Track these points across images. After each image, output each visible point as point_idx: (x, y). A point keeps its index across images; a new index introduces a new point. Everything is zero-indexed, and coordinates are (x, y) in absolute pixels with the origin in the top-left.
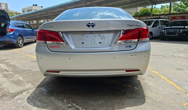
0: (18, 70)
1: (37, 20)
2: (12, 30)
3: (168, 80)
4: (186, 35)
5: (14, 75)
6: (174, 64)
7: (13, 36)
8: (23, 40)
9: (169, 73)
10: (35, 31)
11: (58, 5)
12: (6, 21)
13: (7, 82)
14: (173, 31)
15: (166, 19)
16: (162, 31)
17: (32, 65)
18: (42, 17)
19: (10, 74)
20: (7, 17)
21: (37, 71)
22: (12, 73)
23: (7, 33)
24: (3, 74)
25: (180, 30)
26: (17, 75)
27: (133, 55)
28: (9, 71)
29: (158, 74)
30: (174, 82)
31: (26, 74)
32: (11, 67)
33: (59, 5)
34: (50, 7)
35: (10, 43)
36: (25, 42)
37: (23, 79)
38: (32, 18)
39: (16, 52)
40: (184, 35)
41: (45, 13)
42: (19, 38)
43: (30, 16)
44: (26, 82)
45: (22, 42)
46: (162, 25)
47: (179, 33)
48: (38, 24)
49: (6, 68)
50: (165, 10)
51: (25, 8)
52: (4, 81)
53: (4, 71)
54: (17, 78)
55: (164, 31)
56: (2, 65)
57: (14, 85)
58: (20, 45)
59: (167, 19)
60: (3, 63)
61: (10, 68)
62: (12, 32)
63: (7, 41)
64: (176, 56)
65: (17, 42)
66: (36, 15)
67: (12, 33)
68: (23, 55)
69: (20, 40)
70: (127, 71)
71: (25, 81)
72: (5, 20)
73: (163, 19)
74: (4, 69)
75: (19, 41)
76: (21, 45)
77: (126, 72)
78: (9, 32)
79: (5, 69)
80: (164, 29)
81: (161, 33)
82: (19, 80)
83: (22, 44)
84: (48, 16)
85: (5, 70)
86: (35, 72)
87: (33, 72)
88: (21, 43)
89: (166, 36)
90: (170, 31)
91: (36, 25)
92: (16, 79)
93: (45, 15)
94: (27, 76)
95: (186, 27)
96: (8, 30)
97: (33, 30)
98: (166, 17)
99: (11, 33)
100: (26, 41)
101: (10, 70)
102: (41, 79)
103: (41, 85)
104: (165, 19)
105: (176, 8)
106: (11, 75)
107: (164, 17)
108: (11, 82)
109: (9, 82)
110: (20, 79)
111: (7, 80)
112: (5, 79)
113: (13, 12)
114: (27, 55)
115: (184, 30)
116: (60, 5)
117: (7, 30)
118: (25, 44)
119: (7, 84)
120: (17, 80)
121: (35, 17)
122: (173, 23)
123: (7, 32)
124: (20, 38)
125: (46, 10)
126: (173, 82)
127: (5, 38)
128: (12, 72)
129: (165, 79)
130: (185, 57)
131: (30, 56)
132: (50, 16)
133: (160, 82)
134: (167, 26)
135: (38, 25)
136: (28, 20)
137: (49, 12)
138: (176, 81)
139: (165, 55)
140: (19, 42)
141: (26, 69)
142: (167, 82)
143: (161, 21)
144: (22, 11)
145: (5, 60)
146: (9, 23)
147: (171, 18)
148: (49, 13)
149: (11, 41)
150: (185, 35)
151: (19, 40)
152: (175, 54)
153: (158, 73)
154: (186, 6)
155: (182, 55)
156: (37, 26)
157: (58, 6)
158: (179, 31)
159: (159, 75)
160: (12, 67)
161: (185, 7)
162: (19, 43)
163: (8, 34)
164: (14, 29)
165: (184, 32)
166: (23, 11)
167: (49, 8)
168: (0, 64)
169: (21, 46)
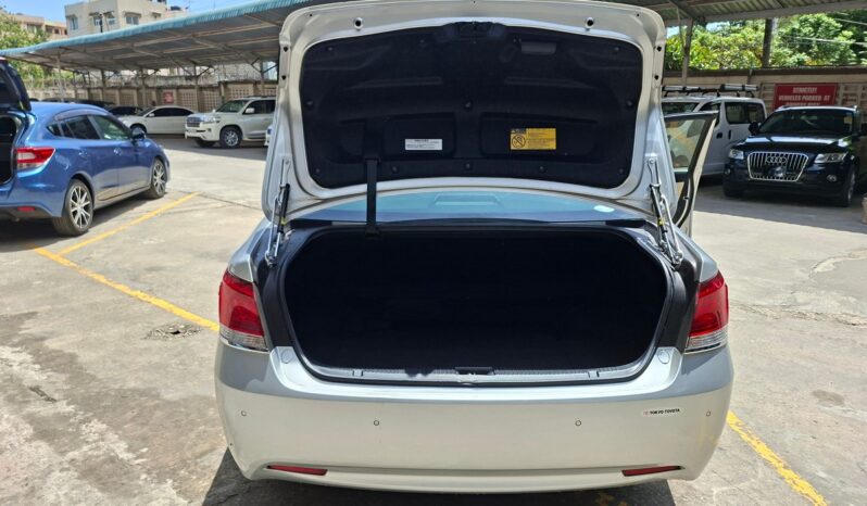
0: (94, 389)
1: (141, 68)
2: (41, 155)
3: (785, 467)
4: (838, 180)
5: (83, 427)
6: (803, 363)
7: (43, 181)
8: (89, 197)
9: (787, 424)
10: (143, 148)
11: (246, 8)
12: (9, 109)
13: (61, 471)
14: (784, 160)
15: (749, 93)
16: (731, 154)
17: (156, 359)
18: (163, 57)
19: (64, 418)
20: (18, 93)
21: (185, 400)
22: (71, 408)
23: (15, 168)
24: (31, 419)
25: (812, 156)
26: (97, 425)
27: (661, 412)
28: (56, 396)
29: (736, 429)
30: (814, 481)
31: (139, 415)
32: (59, 369)
33: (251, 7)
34: (210, 16)
35: (33, 214)
36: (98, 204)
37: (131, 455)
38: (119, 57)
39: (65, 262)
40: (832, 178)
41: (180, 37)
42: (73, 189)
43: (108, 49)
44: (149, 472)
45: (86, 208)
46: (730, 123)
47: (809, 169)
48: (147, 87)
49: (34, 375)
50: (744, 38)
51: (82, 3)
52: (43, 467)
53: (29, 395)
54: (101, 443)
55: (741, 156)
56: (12, 357)
57: (99, 494)
58: (78, 223)
59: (753, 97)
60: (16, 340)
61: (55, 376)
62: (38, 164)
63: (17, 209)
64: (802, 309)
65: (65, 210)
66: (137, 48)
67: (40, 168)
68: (98, 283)
69: (76, 201)
70: (627, 473)
71: (143, 465)
72: (7, 105)
73: (738, 96)
74: (27, 383)
75: (73, 206)
76: (84, 222)
77: (625, 475)
78: (24, 165)
79: (34, 385)
80: (740, 148)
81: (727, 166)
82: (113, 460)
83: (87, 217)
84: (196, 54)
85: (32, 389)
86: (176, 404)
87: (169, 403)
88: (81, 212)
89: (752, 181)
90: (769, 159)
91: (138, 89)
92: (96, 453)
93: (179, 46)
94: (146, 429)
95: (843, 143)
96: (20, 157)
97: (134, 143)
98: (752, 87)
99: (34, 168)
100: (103, 197)
101: (57, 391)
102: (212, 450)
103: (223, 498)
104: (747, 96)
105: (793, 30)
106: (70, 425)
107: (743, 86)
108: (76, 474)
109: (68, 469)
110: (118, 451)
111: (57, 459)
112: (44, 448)
113: (18, 18)
114: (121, 287)
115: (830, 159)
116: (257, 6)
117: (15, 155)
118: (101, 214)
119: (59, 487)
120: (104, 462)
121: (130, 55)
122: (781, 116)
123: (16, 162)
124: (77, 190)
125: (186, 26)
126: (811, 483)
127: (10, 192)
128: (68, 404)
129: (774, 462)
130: (844, 317)
131: (134, 293)
132: (202, 53)
133: (753, 480)
134: (755, 131)
135: (143, 91)
136: (95, 66)
137: (200, 34)
138: (822, 475)
139: (758, 302)
140: (72, 211)
141: (132, 384)
142: (782, 482)
143: (728, 104)
144: (67, 17)
145: (22, 318)
146: (27, 119)
147: (771, 91)
148: (202, 38)
149: (35, 208)
150: (835, 179)
151: (75, 199)
152: (801, 297)
153: (737, 424)
154: (840, 25)
155: (830, 303)
156: (139, 95)
157: (249, 11)
158: (811, 162)
159: (744, 436)
160: (64, 371)
161: (836, 28)
162: (75, 213)
163: (21, 175)
164: (52, 150)
165: (829, 167)
166: (72, 18)
167: (203, 17)
168: (3, 344)
169: (81, 227)
